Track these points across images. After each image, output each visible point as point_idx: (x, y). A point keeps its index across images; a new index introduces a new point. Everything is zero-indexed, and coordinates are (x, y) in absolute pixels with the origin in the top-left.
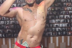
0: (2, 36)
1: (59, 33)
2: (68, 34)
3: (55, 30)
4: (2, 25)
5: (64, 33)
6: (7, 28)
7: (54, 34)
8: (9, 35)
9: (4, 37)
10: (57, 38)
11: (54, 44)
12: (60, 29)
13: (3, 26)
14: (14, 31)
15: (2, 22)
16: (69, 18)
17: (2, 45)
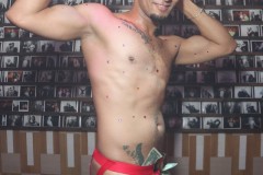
1: (252, 122)
3: (237, 110)
4: (46, 84)
6: (63, 95)
7: (231, 124)
8: (70, 119)
9: (50, 129)
10: (243, 139)
11: (230, 159)
12: (255, 108)
13: (48, 88)
14: (88, 109)
15: (44, 73)
17: (42, 156)
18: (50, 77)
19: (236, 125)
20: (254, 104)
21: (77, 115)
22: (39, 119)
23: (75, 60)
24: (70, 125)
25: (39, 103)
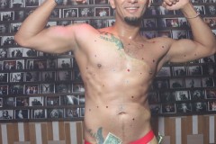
0: (17, 117)
1: (184, 107)
2: (211, 108)
4: (16, 83)
5: (198, 107)
6: (31, 92)
7: (168, 110)
9: (21, 121)
10: (178, 121)
11: (169, 137)
13: (18, 86)
14: (52, 102)
15: (14, 74)
16: (211, 61)
17: (15, 143)
18: (19, 78)
19: (172, 110)
20: (185, 93)
21: (43, 108)
22: (11, 113)
23: (39, 63)
24: (38, 116)
25: (11, 99)
